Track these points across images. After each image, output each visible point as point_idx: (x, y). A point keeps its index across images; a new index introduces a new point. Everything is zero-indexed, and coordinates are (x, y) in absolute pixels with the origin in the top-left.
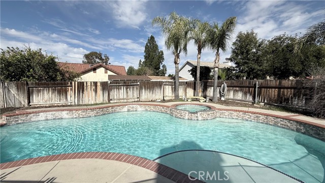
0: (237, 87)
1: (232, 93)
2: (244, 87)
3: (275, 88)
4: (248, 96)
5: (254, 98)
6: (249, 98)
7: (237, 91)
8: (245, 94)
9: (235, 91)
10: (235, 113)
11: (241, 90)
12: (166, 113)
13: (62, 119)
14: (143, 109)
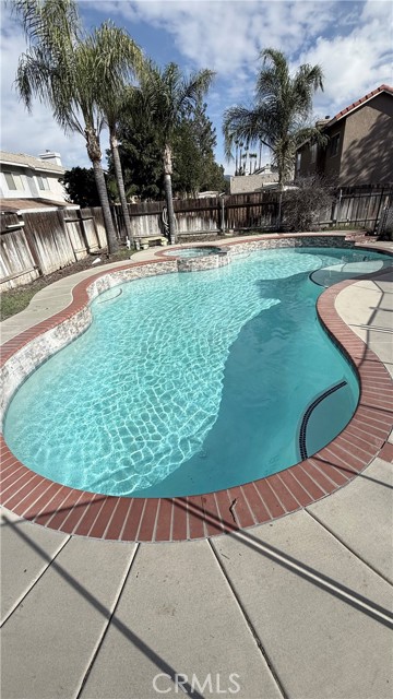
0: (191, 211)
1: (184, 222)
2: (202, 210)
3: (243, 206)
4: (211, 224)
5: (219, 225)
6: (213, 227)
7: (192, 218)
8: (206, 220)
9: (190, 218)
11: (200, 216)
12: (169, 272)
13: (50, 357)
14: (120, 281)
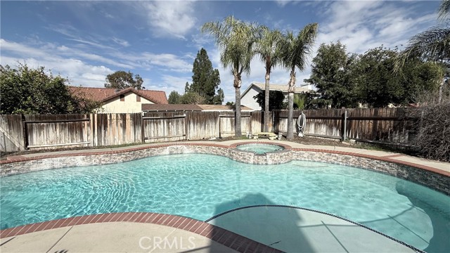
0: (319, 118)
2: (328, 118)
3: (369, 119)
4: (334, 130)
5: (342, 133)
6: (336, 133)
8: (331, 127)
9: (318, 124)
10: (317, 155)
11: (325, 123)
12: (224, 155)
13: (75, 166)
14: (192, 151)
